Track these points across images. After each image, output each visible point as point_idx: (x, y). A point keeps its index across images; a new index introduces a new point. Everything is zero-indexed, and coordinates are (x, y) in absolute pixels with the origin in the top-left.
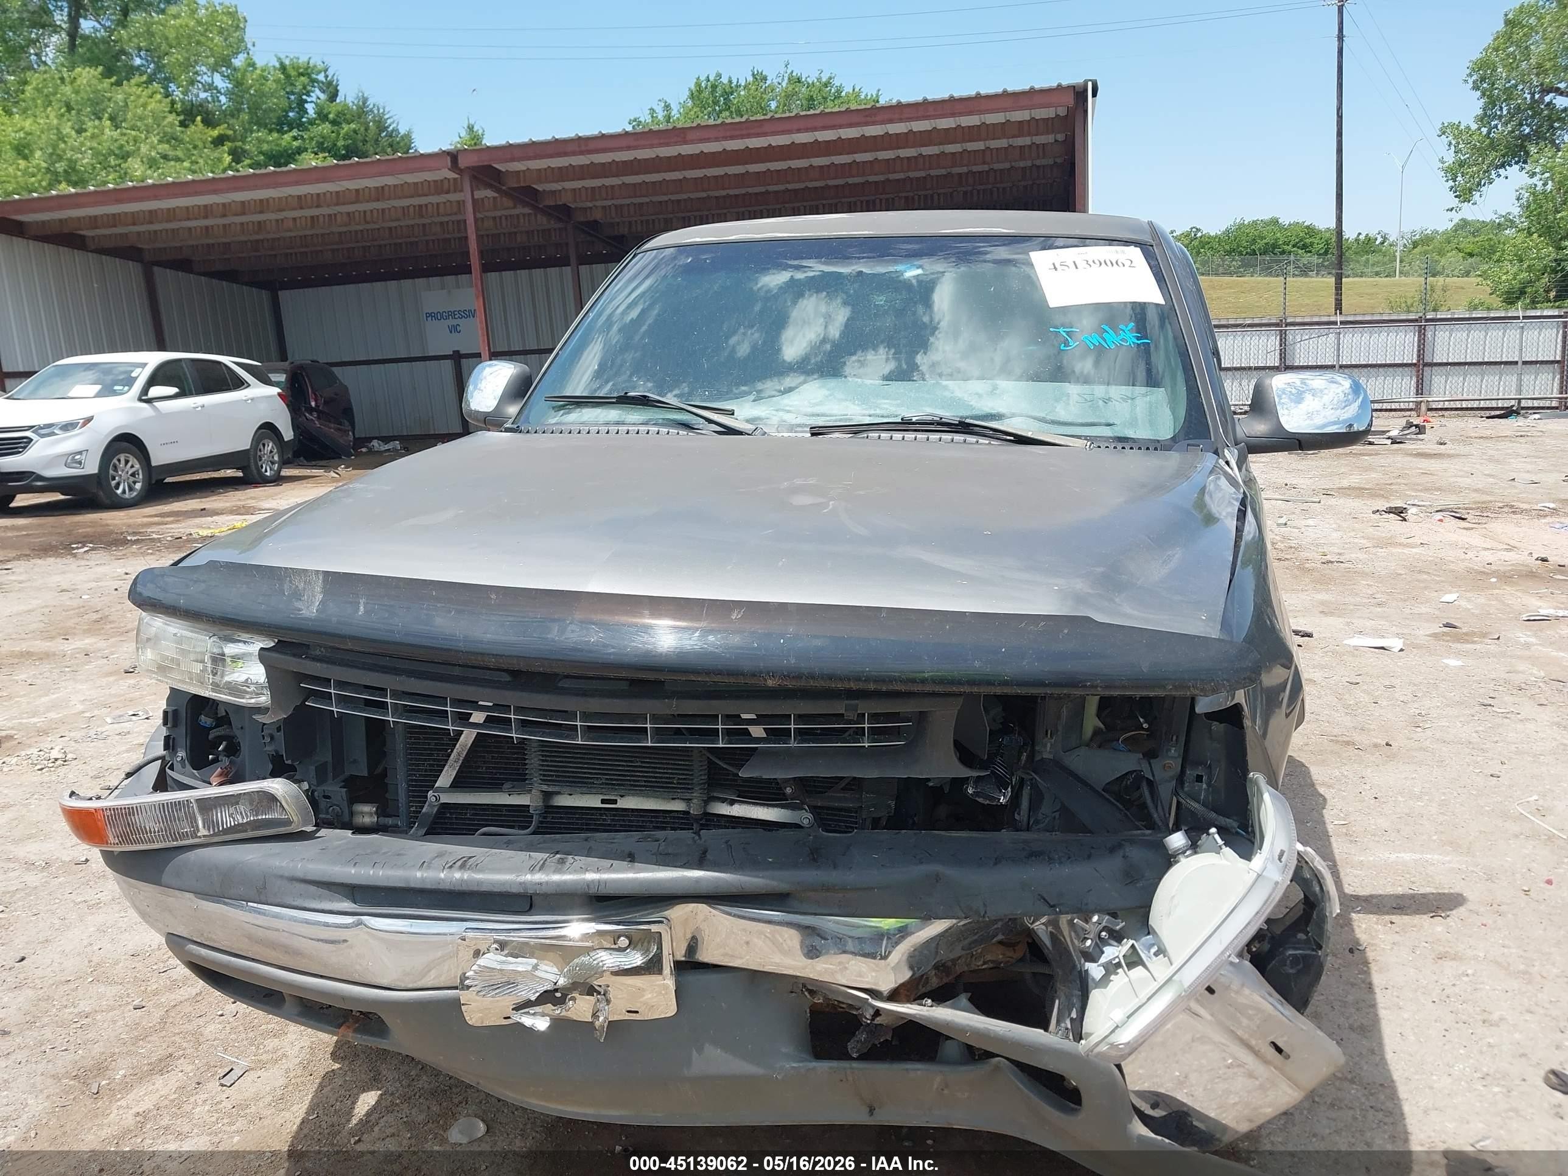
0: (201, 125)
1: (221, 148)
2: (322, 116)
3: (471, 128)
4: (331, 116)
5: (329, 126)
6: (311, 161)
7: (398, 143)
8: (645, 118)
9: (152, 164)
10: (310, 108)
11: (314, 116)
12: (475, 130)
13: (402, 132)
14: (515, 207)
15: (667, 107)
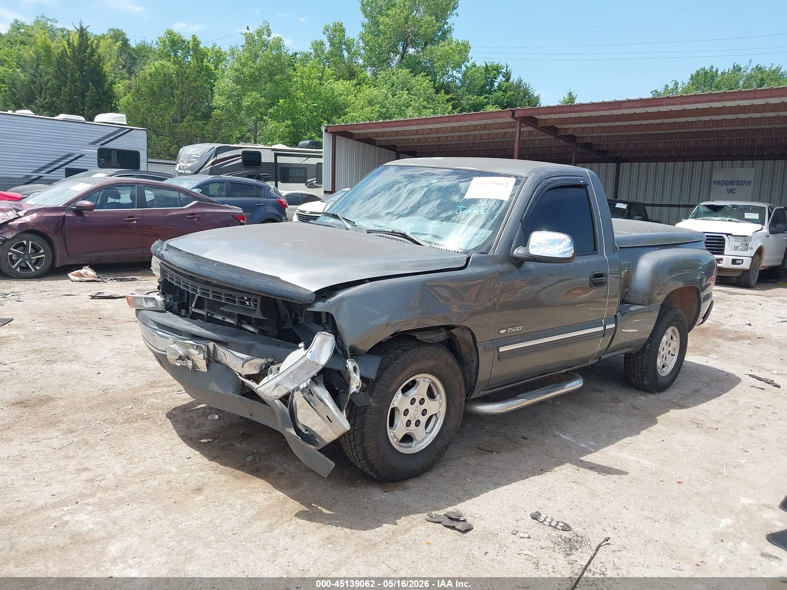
0: (443, 94)
1: (449, 103)
2: (500, 88)
3: (570, 94)
4: (503, 88)
5: (502, 93)
6: (490, 108)
7: (532, 101)
8: (661, 90)
9: (418, 110)
10: (496, 84)
11: (497, 88)
12: (572, 94)
13: (535, 95)
14: (546, 135)
15: (676, 83)
